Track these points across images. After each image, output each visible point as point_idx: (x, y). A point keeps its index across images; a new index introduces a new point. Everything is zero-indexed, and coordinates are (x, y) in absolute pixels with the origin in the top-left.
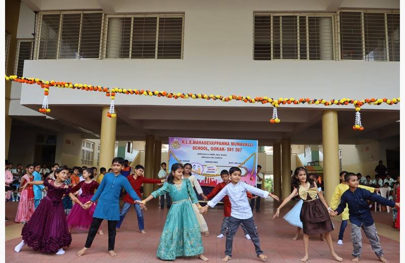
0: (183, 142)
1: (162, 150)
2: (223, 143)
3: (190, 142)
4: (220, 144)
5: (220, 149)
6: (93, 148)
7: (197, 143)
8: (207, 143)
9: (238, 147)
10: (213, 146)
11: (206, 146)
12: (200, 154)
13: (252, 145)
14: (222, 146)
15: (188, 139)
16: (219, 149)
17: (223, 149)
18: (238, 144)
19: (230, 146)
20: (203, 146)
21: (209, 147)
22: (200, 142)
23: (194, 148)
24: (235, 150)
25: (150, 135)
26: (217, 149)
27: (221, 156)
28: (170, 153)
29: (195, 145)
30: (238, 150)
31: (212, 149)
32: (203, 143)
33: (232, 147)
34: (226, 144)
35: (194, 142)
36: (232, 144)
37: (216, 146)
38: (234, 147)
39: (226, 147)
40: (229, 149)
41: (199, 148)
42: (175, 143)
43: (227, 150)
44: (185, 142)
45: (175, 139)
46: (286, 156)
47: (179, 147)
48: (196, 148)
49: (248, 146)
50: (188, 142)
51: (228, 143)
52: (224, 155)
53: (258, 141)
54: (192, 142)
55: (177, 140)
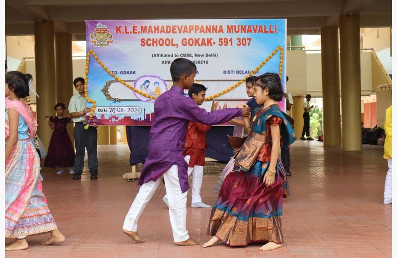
0: (118, 30)
1: (73, 55)
2: (208, 30)
3: (134, 28)
4: (202, 31)
5: (203, 43)
7: (150, 31)
8: (173, 30)
9: (242, 35)
10: (187, 36)
11: (170, 36)
12: (158, 55)
13: (273, 29)
14: (207, 36)
15: (130, 24)
16: (200, 42)
17: (209, 41)
18: (243, 29)
19: (225, 35)
20: (164, 36)
21: (177, 38)
22: (156, 29)
23: (143, 43)
24: (235, 42)
25: (44, 21)
26: (197, 41)
27: (204, 59)
28: (92, 57)
29: (146, 36)
30: (242, 42)
31: (185, 43)
32: (163, 31)
33: (229, 36)
34: (215, 29)
35: (144, 29)
36: (230, 29)
37: (194, 35)
38: (234, 36)
39: (215, 37)
40: (224, 42)
41: (155, 42)
42: (102, 32)
43: (217, 42)
44: (123, 30)
45: (100, 25)
46: (351, 55)
47: (109, 42)
48: (149, 42)
49: (266, 32)
50: (130, 29)
51: (221, 27)
52: (213, 55)
53: (286, 20)
54: (139, 30)
55: (105, 26)
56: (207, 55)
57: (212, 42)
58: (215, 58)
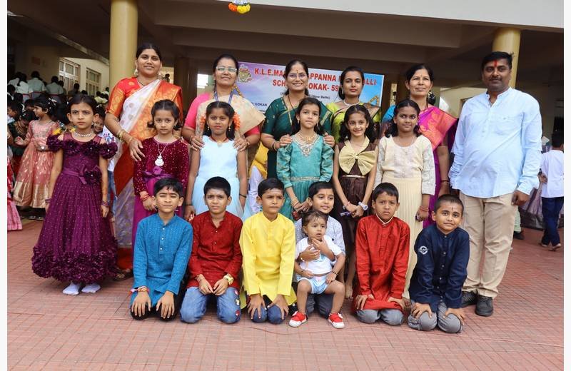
0: (257, 71)
2: (325, 77)
3: (269, 71)
4: (320, 78)
5: (320, 88)
6: (78, 74)
13: (373, 82)
15: (266, 67)
16: (318, 86)
17: (325, 87)
23: (275, 83)
26: (315, 86)
29: (277, 78)
34: (329, 78)
35: (276, 72)
37: (313, 81)
39: (329, 84)
40: (335, 88)
42: (244, 71)
43: (330, 87)
44: (260, 71)
45: (243, 66)
47: (249, 80)
48: (279, 83)
49: (368, 84)
50: (266, 71)
51: (334, 76)
52: (327, 97)
53: (383, 76)
54: (272, 72)
55: (247, 67)
56: (322, 97)
57: (327, 87)
58: (327, 99)
